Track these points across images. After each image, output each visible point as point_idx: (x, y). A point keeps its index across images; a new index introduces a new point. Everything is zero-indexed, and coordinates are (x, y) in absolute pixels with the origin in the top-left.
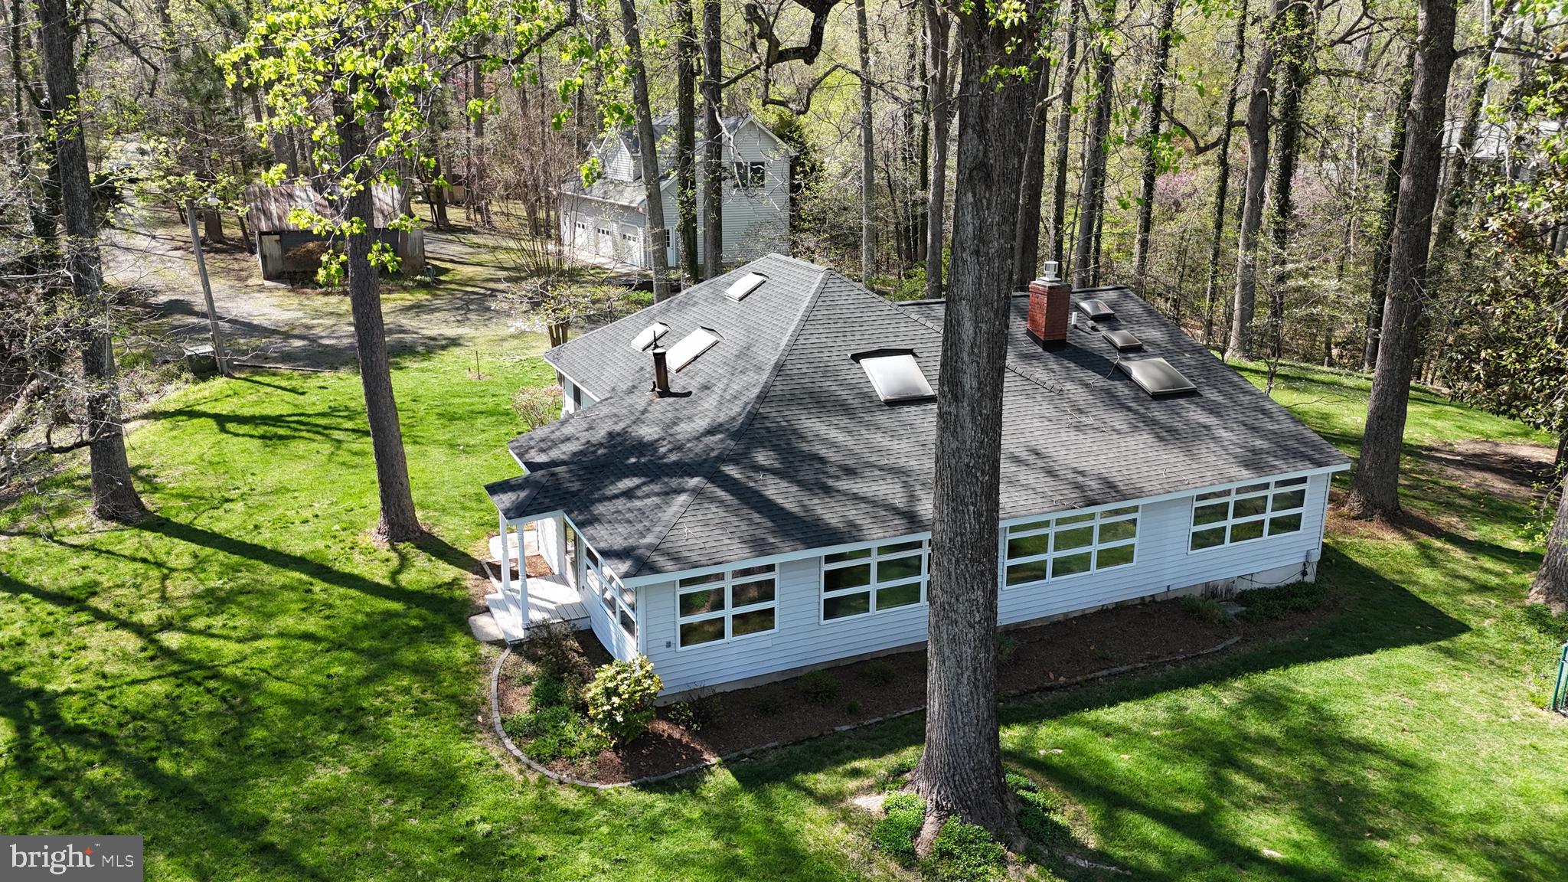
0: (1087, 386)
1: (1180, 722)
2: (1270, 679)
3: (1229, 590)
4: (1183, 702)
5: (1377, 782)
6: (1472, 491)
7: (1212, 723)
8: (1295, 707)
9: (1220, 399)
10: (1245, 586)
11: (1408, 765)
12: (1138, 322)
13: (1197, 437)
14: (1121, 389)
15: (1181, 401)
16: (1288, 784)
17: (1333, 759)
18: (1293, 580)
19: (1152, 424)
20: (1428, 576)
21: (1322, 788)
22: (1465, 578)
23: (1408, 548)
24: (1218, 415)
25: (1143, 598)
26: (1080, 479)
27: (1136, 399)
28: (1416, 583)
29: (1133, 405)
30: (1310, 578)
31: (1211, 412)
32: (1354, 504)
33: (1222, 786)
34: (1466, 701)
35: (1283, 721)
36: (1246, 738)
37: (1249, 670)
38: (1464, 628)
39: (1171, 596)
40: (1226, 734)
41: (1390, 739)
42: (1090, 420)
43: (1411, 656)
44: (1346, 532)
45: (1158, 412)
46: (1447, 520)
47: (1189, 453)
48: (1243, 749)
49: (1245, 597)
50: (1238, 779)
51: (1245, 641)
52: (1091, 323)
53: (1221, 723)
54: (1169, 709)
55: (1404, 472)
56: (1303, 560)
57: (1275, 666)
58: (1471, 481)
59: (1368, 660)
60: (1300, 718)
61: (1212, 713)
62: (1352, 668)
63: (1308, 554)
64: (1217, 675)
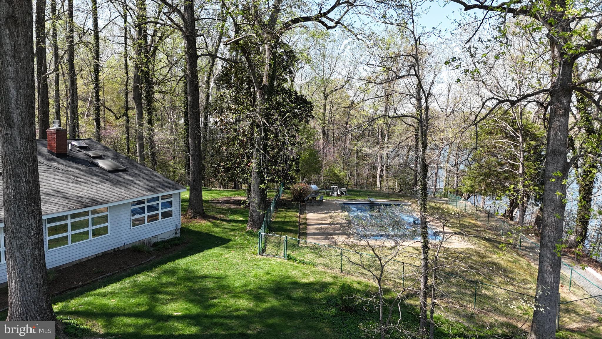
0: (79, 169)
1: (135, 285)
2: (169, 265)
3: (149, 243)
4: (135, 279)
5: (210, 285)
6: (226, 208)
7: (148, 282)
8: (179, 271)
9: (136, 172)
10: (155, 240)
11: (220, 278)
12: (99, 150)
13: (128, 184)
14: (94, 169)
15: (121, 173)
16: (180, 293)
17: (194, 283)
18: (172, 237)
19: (109, 180)
20: (216, 230)
21: (192, 291)
22: (228, 229)
23: (209, 224)
24: (136, 177)
25: (114, 249)
26: (80, 199)
27: (102, 173)
28: (213, 232)
29: (101, 175)
30: (178, 235)
31: (133, 176)
32: (190, 213)
33: (156, 300)
34: (234, 258)
35: (176, 276)
36: (162, 284)
37: (160, 264)
38: (230, 240)
39: (126, 247)
40: (154, 284)
41: (213, 272)
42: (82, 180)
43: (216, 250)
44: (189, 222)
45: (111, 176)
46: (219, 216)
47: (126, 188)
48: (162, 287)
49: (156, 244)
50: (162, 296)
51: (158, 257)
52: (78, 149)
53: (152, 281)
54: (130, 282)
55: (205, 207)
56: (175, 228)
57: (170, 261)
58: (226, 206)
59: (202, 254)
60: (182, 274)
61: (148, 280)
62: (196, 257)
63: (177, 226)
64: (149, 268)
